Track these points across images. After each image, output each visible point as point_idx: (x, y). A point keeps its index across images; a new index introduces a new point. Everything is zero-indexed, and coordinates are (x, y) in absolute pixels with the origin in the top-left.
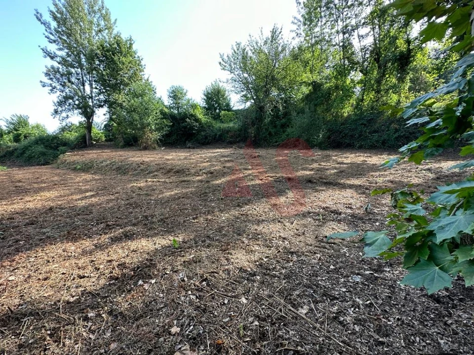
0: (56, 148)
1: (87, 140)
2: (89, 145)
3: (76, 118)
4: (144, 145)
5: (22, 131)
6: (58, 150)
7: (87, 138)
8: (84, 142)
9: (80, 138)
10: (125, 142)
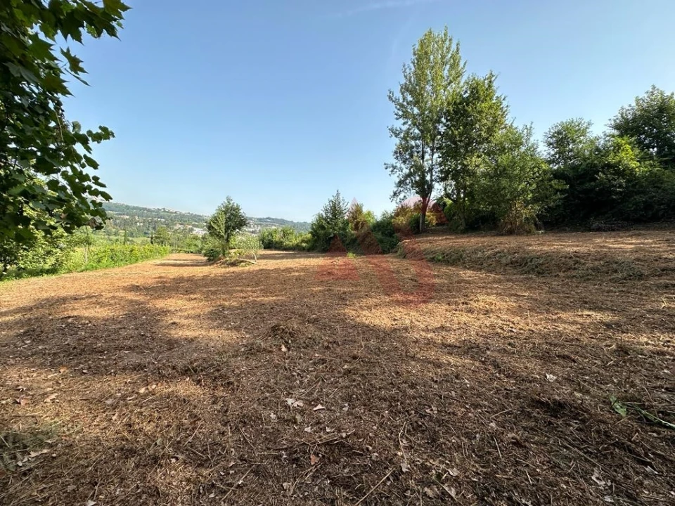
0: (391, 235)
1: (420, 225)
2: (422, 230)
3: (413, 198)
4: (509, 226)
5: (360, 219)
6: (393, 237)
7: (421, 222)
8: (417, 227)
9: (413, 222)
10: (467, 225)
